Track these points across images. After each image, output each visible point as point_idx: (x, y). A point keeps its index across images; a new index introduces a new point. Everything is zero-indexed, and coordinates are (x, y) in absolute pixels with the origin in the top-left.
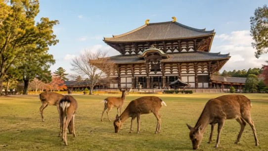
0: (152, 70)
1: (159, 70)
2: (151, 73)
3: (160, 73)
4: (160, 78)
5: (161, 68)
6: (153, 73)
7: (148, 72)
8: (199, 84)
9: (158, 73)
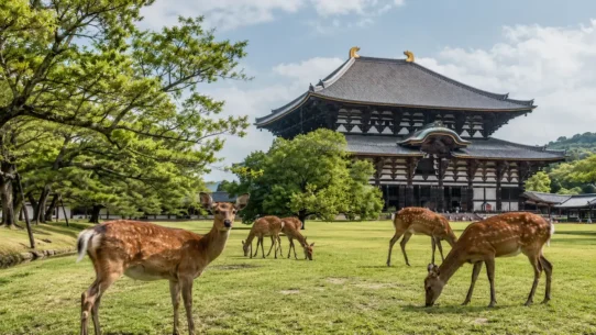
0: (418, 173)
1: (432, 172)
2: (416, 178)
3: (434, 178)
4: (435, 189)
5: (435, 167)
6: (421, 178)
7: (409, 176)
8: (503, 203)
9: (430, 178)
